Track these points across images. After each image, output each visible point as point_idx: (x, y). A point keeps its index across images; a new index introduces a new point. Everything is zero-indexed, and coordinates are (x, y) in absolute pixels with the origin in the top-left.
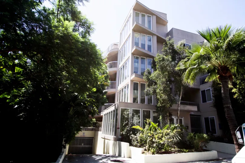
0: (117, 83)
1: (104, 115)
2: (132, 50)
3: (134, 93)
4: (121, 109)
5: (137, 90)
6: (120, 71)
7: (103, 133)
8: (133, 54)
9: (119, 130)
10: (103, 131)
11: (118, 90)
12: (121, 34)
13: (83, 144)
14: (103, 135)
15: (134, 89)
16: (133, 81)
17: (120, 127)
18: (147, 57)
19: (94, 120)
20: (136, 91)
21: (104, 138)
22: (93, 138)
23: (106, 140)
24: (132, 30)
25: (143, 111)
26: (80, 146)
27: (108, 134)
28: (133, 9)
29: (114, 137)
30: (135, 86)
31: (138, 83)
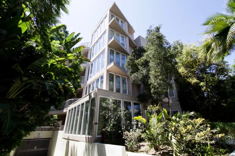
0: (85, 78)
1: (70, 111)
2: (108, 43)
3: (110, 83)
4: (100, 98)
5: (113, 81)
6: (90, 66)
7: (65, 132)
8: (109, 46)
9: (97, 125)
10: (66, 130)
11: (87, 84)
12: (93, 35)
13: (35, 148)
14: (65, 134)
15: (110, 81)
16: (109, 71)
17: (98, 122)
18: (121, 52)
19: (55, 117)
20: (111, 82)
21: (68, 139)
22: (50, 138)
23: (70, 141)
24: (109, 26)
25: (124, 101)
26: (32, 150)
27: (75, 133)
28: (110, 10)
29: (88, 136)
30: (111, 77)
31: (113, 75)
